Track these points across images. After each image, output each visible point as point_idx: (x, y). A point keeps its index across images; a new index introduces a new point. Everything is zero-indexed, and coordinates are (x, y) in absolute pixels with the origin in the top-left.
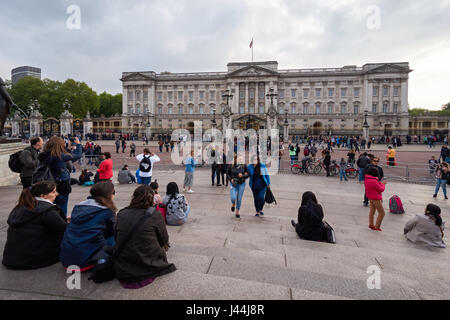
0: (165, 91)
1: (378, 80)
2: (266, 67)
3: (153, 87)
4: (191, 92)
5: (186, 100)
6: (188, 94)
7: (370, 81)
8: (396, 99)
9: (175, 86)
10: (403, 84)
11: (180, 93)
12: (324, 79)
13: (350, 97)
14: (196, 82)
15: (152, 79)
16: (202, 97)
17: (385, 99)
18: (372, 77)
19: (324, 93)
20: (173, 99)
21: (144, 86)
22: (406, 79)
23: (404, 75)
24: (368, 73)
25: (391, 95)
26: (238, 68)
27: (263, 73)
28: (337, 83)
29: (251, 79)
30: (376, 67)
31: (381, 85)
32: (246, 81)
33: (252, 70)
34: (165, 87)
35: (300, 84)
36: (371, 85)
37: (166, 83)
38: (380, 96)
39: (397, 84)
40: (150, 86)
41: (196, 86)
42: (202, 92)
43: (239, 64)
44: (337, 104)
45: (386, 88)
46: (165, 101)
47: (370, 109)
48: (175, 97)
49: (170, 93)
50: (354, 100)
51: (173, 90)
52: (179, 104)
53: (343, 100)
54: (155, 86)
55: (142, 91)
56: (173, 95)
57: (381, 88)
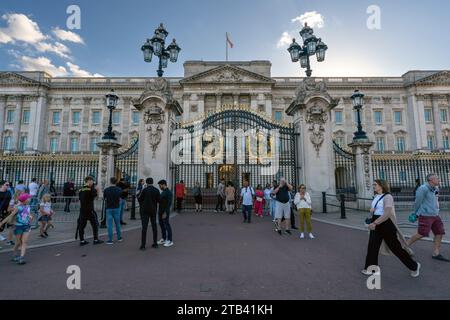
0: (66, 109)
1: (432, 97)
2: (251, 69)
3: (41, 99)
7: (419, 97)
9: (87, 100)
11: (97, 112)
15: (40, 85)
17: (445, 127)
18: (422, 91)
20: (81, 122)
21: (22, 97)
24: (414, 85)
26: (202, 69)
27: (246, 79)
29: (226, 89)
31: (436, 104)
32: (216, 91)
33: (228, 74)
34: (67, 100)
36: (421, 104)
37: (69, 94)
38: (437, 122)
40: (36, 97)
43: (205, 64)
46: (65, 126)
47: (425, 144)
48: (86, 120)
49: (76, 112)
50: (396, 128)
51: (82, 107)
52: (92, 133)
53: (380, 128)
54: (49, 100)
55: (18, 106)
56: (81, 116)
57: (436, 110)
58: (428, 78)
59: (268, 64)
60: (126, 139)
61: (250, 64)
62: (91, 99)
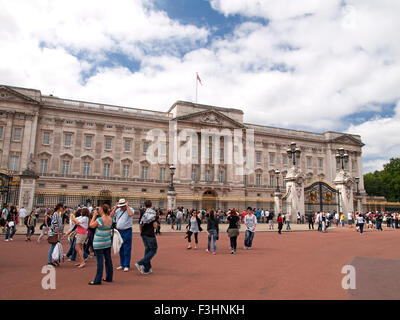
0: (58, 130)
3: (36, 119)
4: (108, 138)
5: (98, 151)
6: (103, 142)
7: (333, 151)
9: (80, 124)
10: (358, 158)
11: (90, 136)
13: (314, 167)
14: (120, 122)
15: (35, 104)
16: (127, 148)
18: (335, 147)
20: (73, 146)
21: (14, 115)
23: (359, 149)
24: (331, 142)
26: (192, 110)
33: (212, 117)
34: (59, 122)
36: (334, 154)
37: (62, 116)
39: (354, 158)
40: (31, 116)
41: (120, 129)
42: (128, 140)
43: (193, 105)
46: (57, 148)
48: (78, 144)
49: (69, 134)
50: (319, 172)
51: (75, 130)
52: (85, 157)
53: (310, 171)
54: (40, 119)
55: (10, 123)
56: (73, 139)
58: (339, 138)
59: (240, 112)
60: (118, 165)
61: (228, 110)
62: (83, 124)
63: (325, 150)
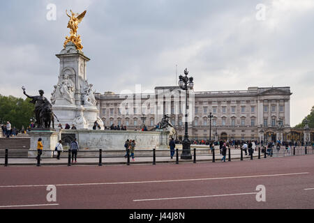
0: (108, 108)
1: (269, 101)
7: (261, 101)
8: (282, 115)
10: (286, 103)
12: (228, 99)
13: (247, 113)
17: (273, 115)
18: (263, 98)
19: (228, 110)
20: (114, 114)
22: (288, 100)
23: (287, 97)
24: (257, 95)
25: (278, 112)
28: (238, 102)
30: (265, 90)
31: (270, 104)
34: (108, 105)
35: (210, 103)
36: (262, 104)
37: (109, 102)
38: (269, 112)
39: (282, 104)
44: (238, 118)
45: (273, 106)
47: (262, 123)
48: (116, 113)
49: (111, 109)
50: (251, 115)
51: (114, 107)
53: (243, 115)
54: (101, 104)
56: (114, 111)
57: (270, 106)
58: (266, 92)
63: (257, 101)
